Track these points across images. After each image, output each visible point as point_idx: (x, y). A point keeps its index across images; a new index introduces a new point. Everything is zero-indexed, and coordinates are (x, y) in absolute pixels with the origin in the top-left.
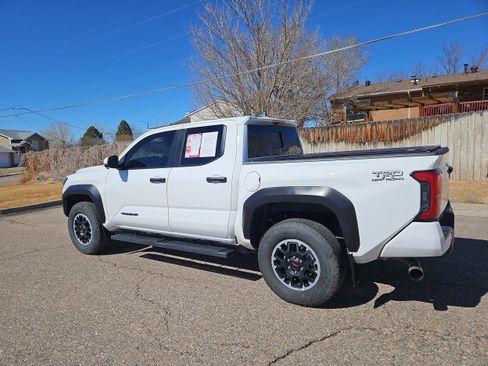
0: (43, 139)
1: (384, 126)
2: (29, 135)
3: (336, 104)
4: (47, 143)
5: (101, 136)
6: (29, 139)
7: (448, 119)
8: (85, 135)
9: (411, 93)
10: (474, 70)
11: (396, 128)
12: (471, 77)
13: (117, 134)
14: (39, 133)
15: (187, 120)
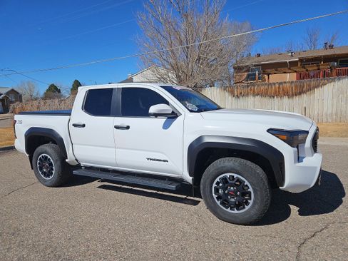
0: (18, 93)
1: (288, 85)
2: (8, 90)
3: (238, 69)
4: (21, 96)
5: (59, 91)
6: (8, 93)
7: (333, 80)
8: (47, 91)
9: (290, 62)
10: (331, 47)
11: (296, 86)
12: (329, 52)
13: (72, 89)
14: (15, 89)
15: (131, 80)
